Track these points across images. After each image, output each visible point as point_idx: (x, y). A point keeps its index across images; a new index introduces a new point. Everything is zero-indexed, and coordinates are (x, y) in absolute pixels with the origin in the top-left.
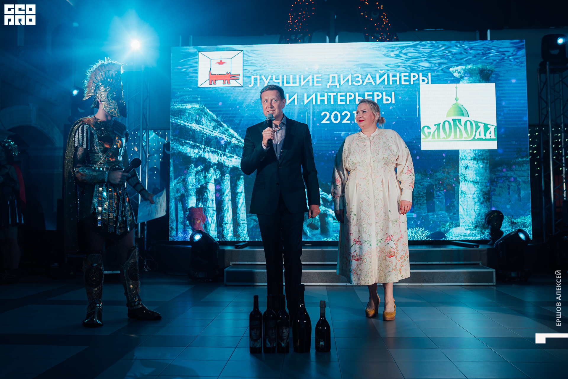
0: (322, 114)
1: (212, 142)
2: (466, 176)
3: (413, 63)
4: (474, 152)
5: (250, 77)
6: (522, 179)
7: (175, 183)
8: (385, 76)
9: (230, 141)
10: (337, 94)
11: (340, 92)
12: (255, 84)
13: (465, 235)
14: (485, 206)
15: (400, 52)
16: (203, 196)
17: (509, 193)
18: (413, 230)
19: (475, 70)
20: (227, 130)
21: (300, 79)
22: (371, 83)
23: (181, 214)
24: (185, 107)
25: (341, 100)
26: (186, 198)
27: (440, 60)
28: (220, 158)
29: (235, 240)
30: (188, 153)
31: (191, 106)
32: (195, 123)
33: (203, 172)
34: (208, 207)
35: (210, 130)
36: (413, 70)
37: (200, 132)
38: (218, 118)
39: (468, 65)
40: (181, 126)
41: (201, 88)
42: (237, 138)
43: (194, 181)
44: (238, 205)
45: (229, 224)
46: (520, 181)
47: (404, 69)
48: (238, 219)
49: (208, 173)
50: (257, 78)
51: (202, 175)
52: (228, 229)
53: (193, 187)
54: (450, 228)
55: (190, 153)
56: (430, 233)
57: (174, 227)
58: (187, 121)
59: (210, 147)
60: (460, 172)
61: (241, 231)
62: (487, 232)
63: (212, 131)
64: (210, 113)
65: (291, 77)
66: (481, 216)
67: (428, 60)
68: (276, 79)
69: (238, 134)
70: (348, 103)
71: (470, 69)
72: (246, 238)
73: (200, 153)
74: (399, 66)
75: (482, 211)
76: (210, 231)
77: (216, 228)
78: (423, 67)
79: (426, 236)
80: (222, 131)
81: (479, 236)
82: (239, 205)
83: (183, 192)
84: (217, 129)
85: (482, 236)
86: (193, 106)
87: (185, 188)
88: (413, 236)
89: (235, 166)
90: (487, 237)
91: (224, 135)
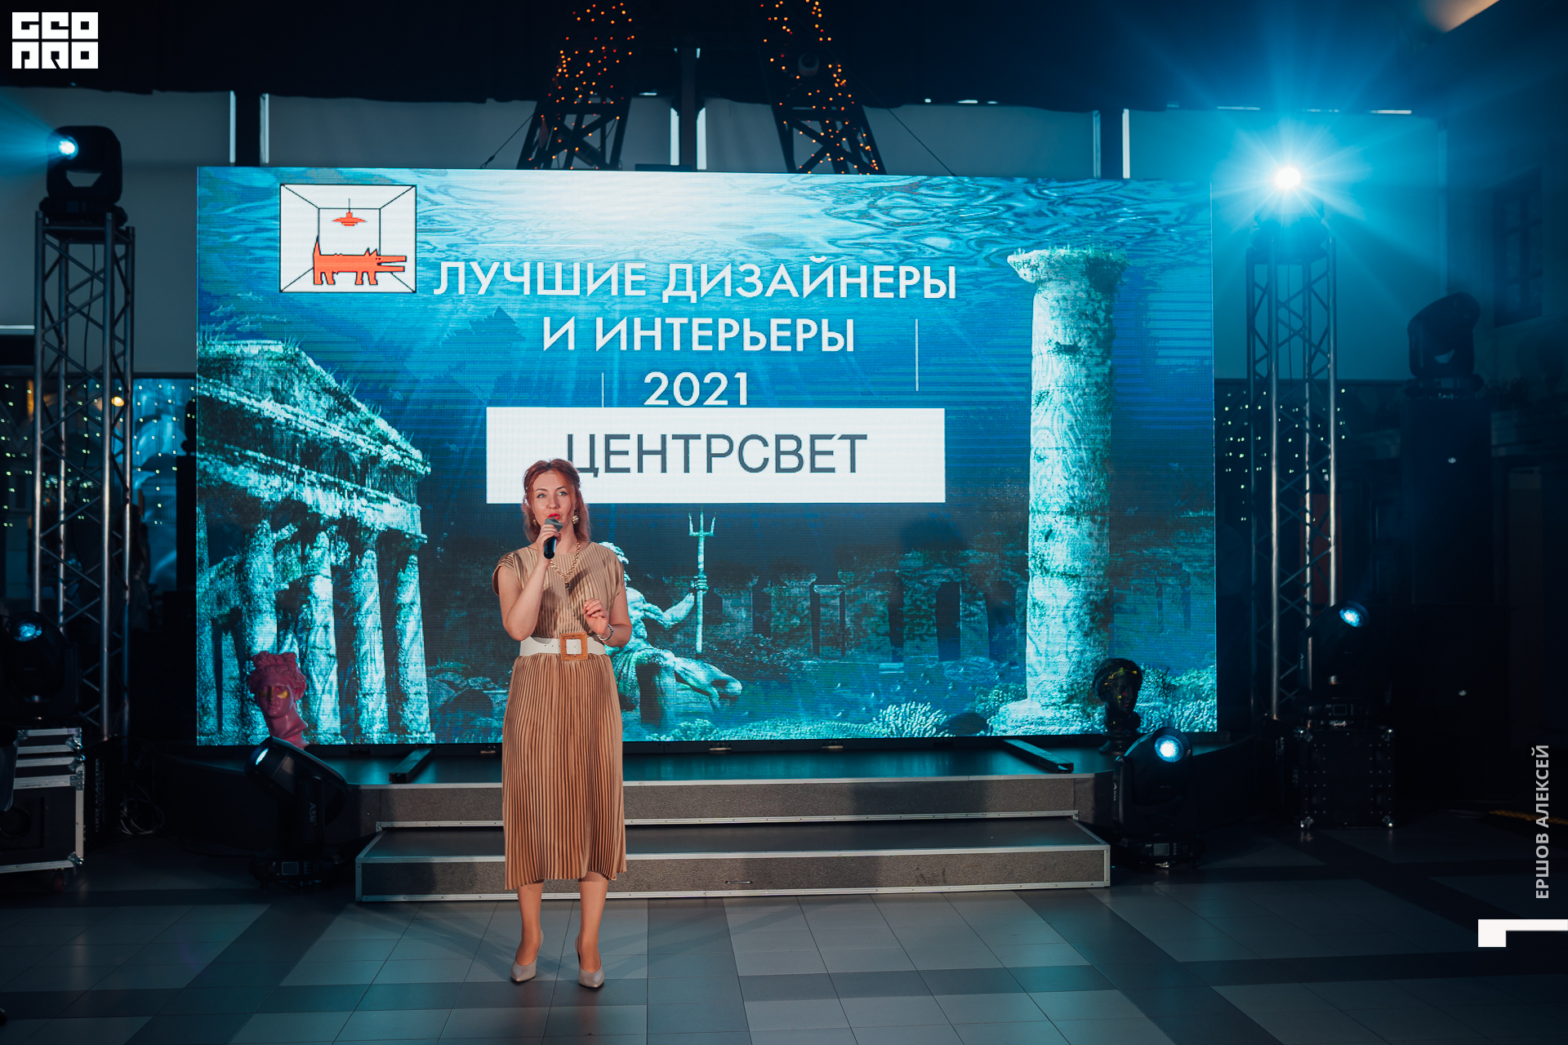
0: (648, 379)
1: (323, 455)
2: (1046, 558)
3: (906, 239)
4: (1070, 491)
5: (438, 267)
6: (1195, 568)
7: (213, 575)
8: (828, 274)
9: (379, 454)
10: (690, 322)
11: (699, 315)
12: (453, 286)
13: (1041, 722)
14: (1095, 641)
15: (872, 205)
16: (298, 615)
17: (1160, 606)
18: (900, 709)
19: (1076, 261)
20: (369, 422)
21: (583, 273)
22: (789, 291)
23: (231, 668)
24: (242, 351)
25: (703, 341)
26: (248, 621)
27: (982, 232)
28: (348, 503)
29: (394, 742)
30: (250, 487)
31: (260, 347)
32: (270, 400)
33: (296, 543)
34: (314, 647)
35: (317, 421)
36: (906, 258)
37: (287, 425)
38: (341, 385)
39: (1058, 248)
40: (229, 408)
41: (291, 296)
42: (397, 444)
43: (270, 568)
44: (401, 640)
45: (375, 695)
46: (1189, 574)
47: (880, 253)
48: (403, 682)
49: (312, 548)
50: (457, 269)
51: (293, 552)
52: (373, 711)
53: (267, 587)
54: (1001, 702)
55: (257, 488)
56: (945, 717)
57: (212, 706)
58: (248, 393)
59: (318, 472)
60: (1030, 548)
61: (411, 717)
62: (1100, 714)
63: (324, 425)
64: (318, 368)
65: (559, 267)
66: (1085, 670)
67: (948, 231)
68: (513, 274)
69: (400, 433)
70: (722, 347)
71: (1063, 258)
72: (426, 735)
73: (286, 487)
74: (867, 246)
75: (1088, 655)
76: (320, 716)
77: (338, 708)
78: (933, 251)
79: (936, 725)
80: (353, 423)
81: (1078, 725)
82: (406, 642)
83: (238, 603)
84: (337, 418)
85: (1085, 724)
86: (266, 348)
87: (244, 592)
88: (900, 725)
89: (392, 526)
90: (1100, 725)
91: (359, 436)
